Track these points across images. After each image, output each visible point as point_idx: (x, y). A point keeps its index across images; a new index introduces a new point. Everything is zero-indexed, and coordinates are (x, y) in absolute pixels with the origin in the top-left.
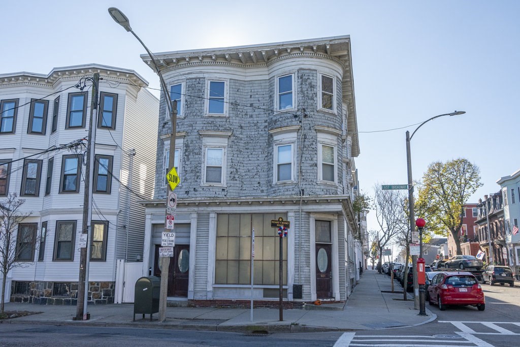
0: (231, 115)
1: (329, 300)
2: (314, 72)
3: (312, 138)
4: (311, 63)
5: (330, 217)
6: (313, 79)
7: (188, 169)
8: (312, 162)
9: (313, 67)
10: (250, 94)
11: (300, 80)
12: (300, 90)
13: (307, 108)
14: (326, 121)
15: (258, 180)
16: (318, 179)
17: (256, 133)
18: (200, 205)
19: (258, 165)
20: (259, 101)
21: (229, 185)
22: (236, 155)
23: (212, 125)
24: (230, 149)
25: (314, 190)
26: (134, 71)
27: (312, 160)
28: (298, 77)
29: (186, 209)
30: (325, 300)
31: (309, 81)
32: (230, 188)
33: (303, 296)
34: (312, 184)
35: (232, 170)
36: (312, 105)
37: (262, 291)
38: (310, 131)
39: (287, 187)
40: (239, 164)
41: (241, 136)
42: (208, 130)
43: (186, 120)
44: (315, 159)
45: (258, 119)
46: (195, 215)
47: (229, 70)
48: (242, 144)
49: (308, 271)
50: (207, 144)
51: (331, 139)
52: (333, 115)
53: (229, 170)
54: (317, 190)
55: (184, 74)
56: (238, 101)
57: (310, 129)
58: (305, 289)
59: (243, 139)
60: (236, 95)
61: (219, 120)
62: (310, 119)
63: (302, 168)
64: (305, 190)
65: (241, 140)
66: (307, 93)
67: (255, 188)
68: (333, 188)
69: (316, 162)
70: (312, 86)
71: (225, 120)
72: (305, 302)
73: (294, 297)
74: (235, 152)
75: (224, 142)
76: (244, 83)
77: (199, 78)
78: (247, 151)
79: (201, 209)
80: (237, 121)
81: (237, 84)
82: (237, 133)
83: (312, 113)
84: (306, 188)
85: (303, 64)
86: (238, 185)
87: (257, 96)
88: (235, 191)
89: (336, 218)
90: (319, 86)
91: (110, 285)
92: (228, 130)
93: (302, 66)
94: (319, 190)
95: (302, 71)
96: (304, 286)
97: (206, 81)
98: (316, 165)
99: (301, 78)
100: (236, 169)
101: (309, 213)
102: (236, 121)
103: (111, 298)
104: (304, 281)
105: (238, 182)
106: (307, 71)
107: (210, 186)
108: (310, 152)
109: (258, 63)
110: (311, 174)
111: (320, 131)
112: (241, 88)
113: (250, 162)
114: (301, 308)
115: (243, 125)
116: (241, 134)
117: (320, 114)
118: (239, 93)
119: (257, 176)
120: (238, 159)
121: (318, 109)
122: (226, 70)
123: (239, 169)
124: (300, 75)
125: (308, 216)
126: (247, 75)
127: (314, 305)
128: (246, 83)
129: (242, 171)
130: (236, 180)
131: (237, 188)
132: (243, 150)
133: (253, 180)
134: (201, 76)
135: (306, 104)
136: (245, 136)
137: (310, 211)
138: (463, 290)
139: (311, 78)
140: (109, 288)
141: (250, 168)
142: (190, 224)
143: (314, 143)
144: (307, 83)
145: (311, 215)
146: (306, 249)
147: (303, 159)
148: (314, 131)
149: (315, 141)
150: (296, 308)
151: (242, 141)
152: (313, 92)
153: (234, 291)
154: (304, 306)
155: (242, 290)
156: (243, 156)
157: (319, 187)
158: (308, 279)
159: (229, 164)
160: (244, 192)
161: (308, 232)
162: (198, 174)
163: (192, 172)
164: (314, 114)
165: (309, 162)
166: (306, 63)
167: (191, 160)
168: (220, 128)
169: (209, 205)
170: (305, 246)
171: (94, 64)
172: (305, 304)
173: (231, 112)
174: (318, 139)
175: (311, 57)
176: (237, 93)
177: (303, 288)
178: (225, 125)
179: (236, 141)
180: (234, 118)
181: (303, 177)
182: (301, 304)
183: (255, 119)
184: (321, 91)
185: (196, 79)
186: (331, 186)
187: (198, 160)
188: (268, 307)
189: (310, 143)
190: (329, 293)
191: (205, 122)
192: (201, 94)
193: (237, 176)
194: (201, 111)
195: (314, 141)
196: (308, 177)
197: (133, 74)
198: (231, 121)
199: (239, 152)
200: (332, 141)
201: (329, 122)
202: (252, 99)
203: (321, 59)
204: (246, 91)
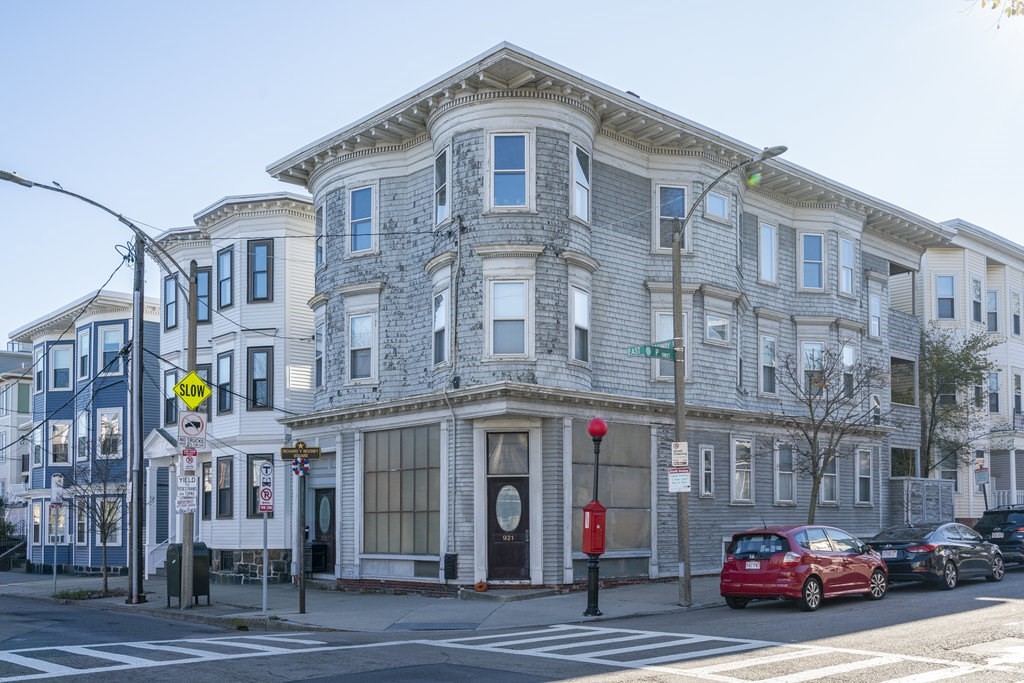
0: (384, 248)
1: (517, 582)
2: (479, 134)
3: (474, 273)
4: (471, 116)
5: (524, 425)
6: (477, 150)
7: (331, 358)
8: (473, 321)
9: (476, 125)
10: (413, 200)
11: (456, 158)
12: (455, 178)
13: (466, 214)
14: (503, 232)
15: (423, 364)
16: (485, 352)
17: (422, 275)
18: (341, 419)
19: (425, 337)
20: (424, 211)
21: (383, 379)
22: (393, 323)
23: (357, 273)
24: (383, 313)
25: (476, 376)
26: (286, 193)
27: (473, 317)
28: (453, 152)
29: (329, 429)
30: (507, 582)
31: (470, 155)
32: (385, 384)
33: (459, 574)
34: (474, 365)
35: (387, 351)
36: (475, 205)
37: (413, 564)
38: (471, 259)
39: (440, 375)
40: (398, 339)
41: (401, 285)
42: (351, 284)
43: (328, 271)
44: (479, 314)
45: (424, 246)
46: (339, 438)
47: (379, 162)
48: (405, 301)
49: (470, 529)
50: (351, 309)
51: (516, 266)
52: (528, 214)
53: (382, 351)
54: (482, 375)
55: (324, 187)
56: (395, 219)
57: (471, 255)
58: (462, 562)
59: (405, 290)
60: (390, 208)
61: (366, 261)
62: (470, 235)
63: (459, 335)
64: (462, 378)
65: (402, 292)
66: (467, 181)
67: (422, 380)
68: (522, 367)
69: (480, 319)
70: (475, 166)
71: (373, 260)
72: (462, 586)
73: (446, 578)
74: (391, 318)
75: (372, 301)
76: (405, 179)
77: (339, 189)
78: (411, 311)
79: (346, 426)
80: (394, 258)
81: (393, 186)
82: (394, 281)
83: (475, 222)
84: (463, 374)
85: (459, 123)
86: (398, 378)
87: (422, 202)
88: (392, 389)
89: (539, 424)
90: (489, 162)
91: (282, 555)
92: (379, 277)
93: (459, 128)
94: (487, 375)
95: (459, 138)
96: (459, 557)
97: (347, 191)
98: (481, 327)
99: (458, 151)
100: (395, 349)
101: (470, 421)
102: (391, 259)
103: (287, 575)
104: (459, 548)
105: (397, 372)
106: (468, 136)
107: (356, 385)
108: (471, 302)
109: (417, 136)
110: (472, 345)
111: (486, 256)
112: (400, 191)
113: (414, 332)
114: (457, 596)
115: (404, 263)
116: (402, 280)
117: (490, 221)
118: (396, 202)
119: (423, 358)
120: (397, 329)
121: (486, 210)
122: (372, 164)
123: (399, 347)
124: (456, 146)
125: (469, 427)
126: (408, 163)
127: (472, 591)
128: (409, 179)
129: (404, 350)
130: (394, 369)
131: (397, 383)
132: (405, 311)
133: (418, 365)
134: (339, 184)
135: (464, 206)
136: (408, 285)
137: (470, 416)
138: (753, 566)
139: (473, 148)
140: (281, 560)
141: (414, 343)
142: (335, 452)
143: (478, 282)
144: (467, 161)
145: (476, 425)
146: (463, 489)
147: (460, 317)
148: (479, 258)
149: (479, 277)
150: (451, 595)
151: (404, 295)
152: (476, 177)
153: (383, 564)
154: (459, 592)
155: (392, 564)
156: (405, 323)
157: (486, 369)
158: (469, 544)
159: (382, 341)
160: (409, 388)
161: (470, 457)
162: (342, 365)
163: (335, 364)
164: (478, 224)
165: (469, 321)
166: (462, 119)
167: (334, 341)
168: (368, 277)
169: (351, 418)
170: (461, 485)
171: (227, 198)
172: (462, 589)
173: (383, 243)
174: (485, 273)
175: (471, 105)
176: (394, 203)
177: (459, 561)
178: (375, 270)
179: (392, 296)
180: (388, 253)
181: (459, 354)
182: (455, 588)
183: (420, 248)
184: (493, 170)
185: (335, 191)
186: (516, 362)
187: (341, 340)
188: (419, 592)
189: (470, 284)
190: (523, 570)
191: (347, 270)
192: (342, 218)
193: (395, 362)
194: (341, 250)
195: (478, 279)
196: (467, 353)
197: (286, 199)
198: (384, 259)
199: (398, 317)
200: (520, 272)
201: (512, 232)
202: (416, 210)
203: (490, 102)
204: (409, 196)
